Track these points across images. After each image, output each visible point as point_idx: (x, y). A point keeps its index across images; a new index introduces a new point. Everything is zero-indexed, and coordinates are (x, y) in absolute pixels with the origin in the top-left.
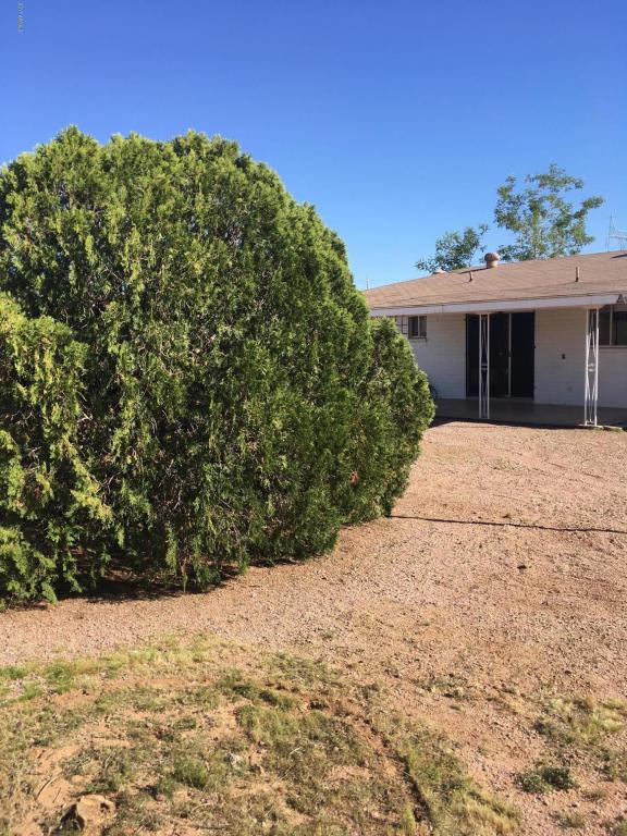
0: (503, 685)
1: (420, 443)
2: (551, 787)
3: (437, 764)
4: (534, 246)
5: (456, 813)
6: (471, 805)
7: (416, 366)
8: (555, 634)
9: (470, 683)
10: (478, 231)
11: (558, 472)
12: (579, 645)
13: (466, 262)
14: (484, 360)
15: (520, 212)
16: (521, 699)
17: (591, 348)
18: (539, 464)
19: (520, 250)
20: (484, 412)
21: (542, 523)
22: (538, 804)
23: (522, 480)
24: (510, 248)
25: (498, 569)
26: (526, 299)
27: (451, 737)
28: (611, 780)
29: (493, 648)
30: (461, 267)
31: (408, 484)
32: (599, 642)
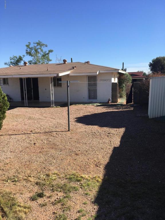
0: (28, 175)
1: (6, 114)
2: (39, 198)
3: (9, 201)
4: (37, 61)
5: (14, 212)
6: (18, 208)
7: (2, 92)
8: (42, 159)
9: (19, 177)
10: (22, 57)
11: (45, 118)
12: (48, 160)
13: (19, 64)
14: (25, 90)
15: (32, 52)
16: (33, 178)
17: (52, 87)
18: (40, 117)
19: (33, 62)
20: (26, 104)
21: (41, 132)
22: (36, 203)
23: (36, 122)
24: (31, 61)
25: (28, 145)
26: (35, 74)
27: (13, 192)
28: (54, 192)
29: (26, 166)
30: (18, 65)
31: (2, 126)
32: (53, 159)
